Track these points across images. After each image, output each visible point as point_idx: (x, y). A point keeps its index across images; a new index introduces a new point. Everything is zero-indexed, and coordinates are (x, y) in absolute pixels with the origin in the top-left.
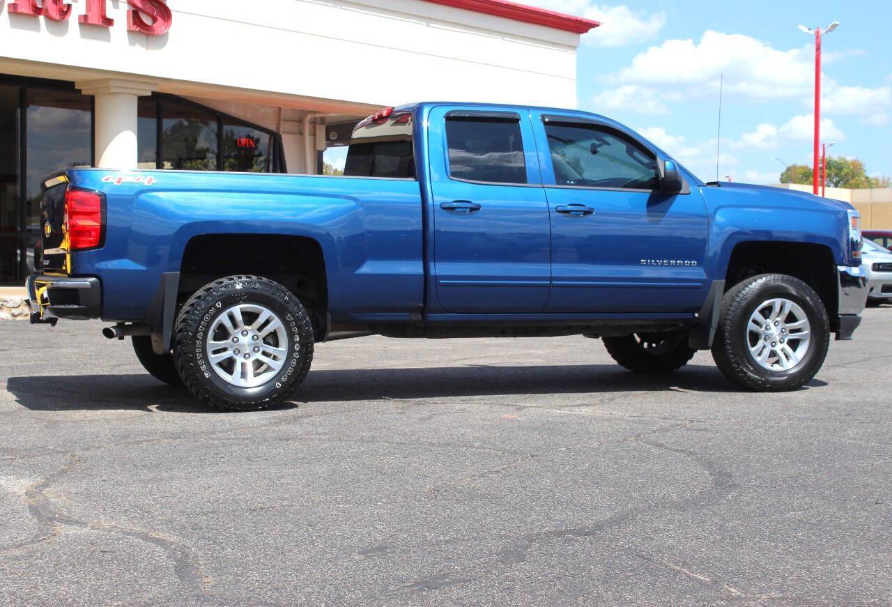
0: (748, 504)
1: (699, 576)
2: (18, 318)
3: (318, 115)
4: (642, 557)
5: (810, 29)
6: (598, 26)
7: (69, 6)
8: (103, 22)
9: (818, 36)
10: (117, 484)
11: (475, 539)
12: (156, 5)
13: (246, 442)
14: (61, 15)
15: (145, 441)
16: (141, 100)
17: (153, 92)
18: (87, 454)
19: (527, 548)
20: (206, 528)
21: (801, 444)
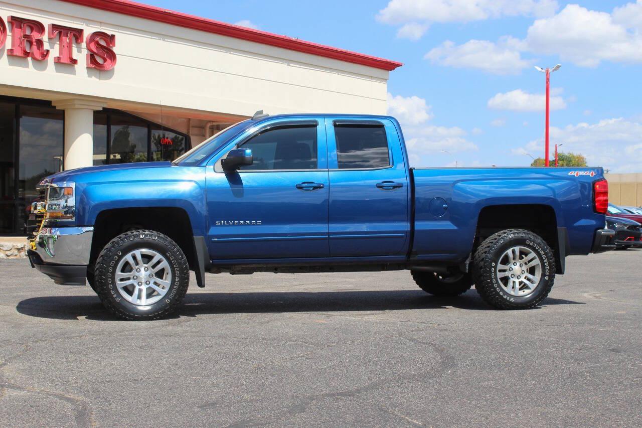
0: (460, 376)
1: (415, 422)
2: (10, 258)
3: (214, 124)
4: (382, 410)
5: (542, 69)
6: (401, 65)
7: (48, 51)
8: (71, 62)
9: (547, 74)
10: (51, 363)
11: (276, 398)
12: (106, 50)
13: (142, 337)
14: (42, 57)
15: (76, 337)
16: (96, 113)
17: (104, 108)
18: (36, 344)
19: (308, 404)
20: (102, 391)
21: (505, 339)
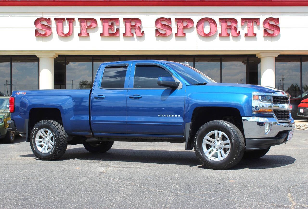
7: (239, 32)
8: (253, 35)
12: (275, 26)
14: (237, 35)
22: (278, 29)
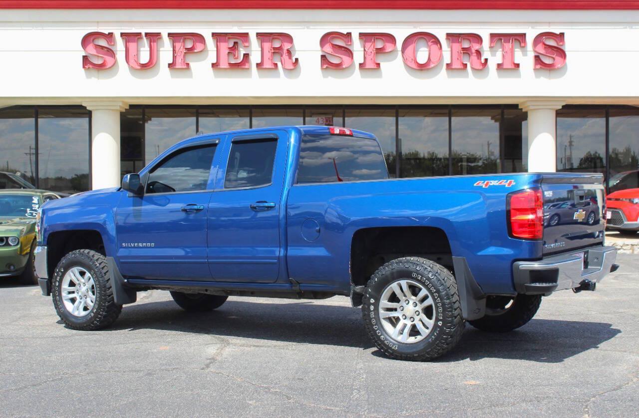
7: (487, 60)
8: (513, 66)
12: (555, 50)
14: (482, 66)
22: (562, 54)
